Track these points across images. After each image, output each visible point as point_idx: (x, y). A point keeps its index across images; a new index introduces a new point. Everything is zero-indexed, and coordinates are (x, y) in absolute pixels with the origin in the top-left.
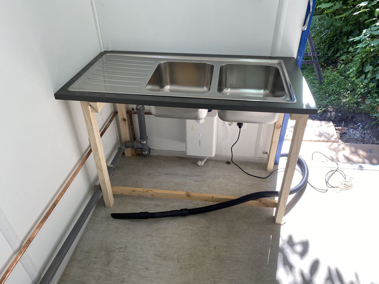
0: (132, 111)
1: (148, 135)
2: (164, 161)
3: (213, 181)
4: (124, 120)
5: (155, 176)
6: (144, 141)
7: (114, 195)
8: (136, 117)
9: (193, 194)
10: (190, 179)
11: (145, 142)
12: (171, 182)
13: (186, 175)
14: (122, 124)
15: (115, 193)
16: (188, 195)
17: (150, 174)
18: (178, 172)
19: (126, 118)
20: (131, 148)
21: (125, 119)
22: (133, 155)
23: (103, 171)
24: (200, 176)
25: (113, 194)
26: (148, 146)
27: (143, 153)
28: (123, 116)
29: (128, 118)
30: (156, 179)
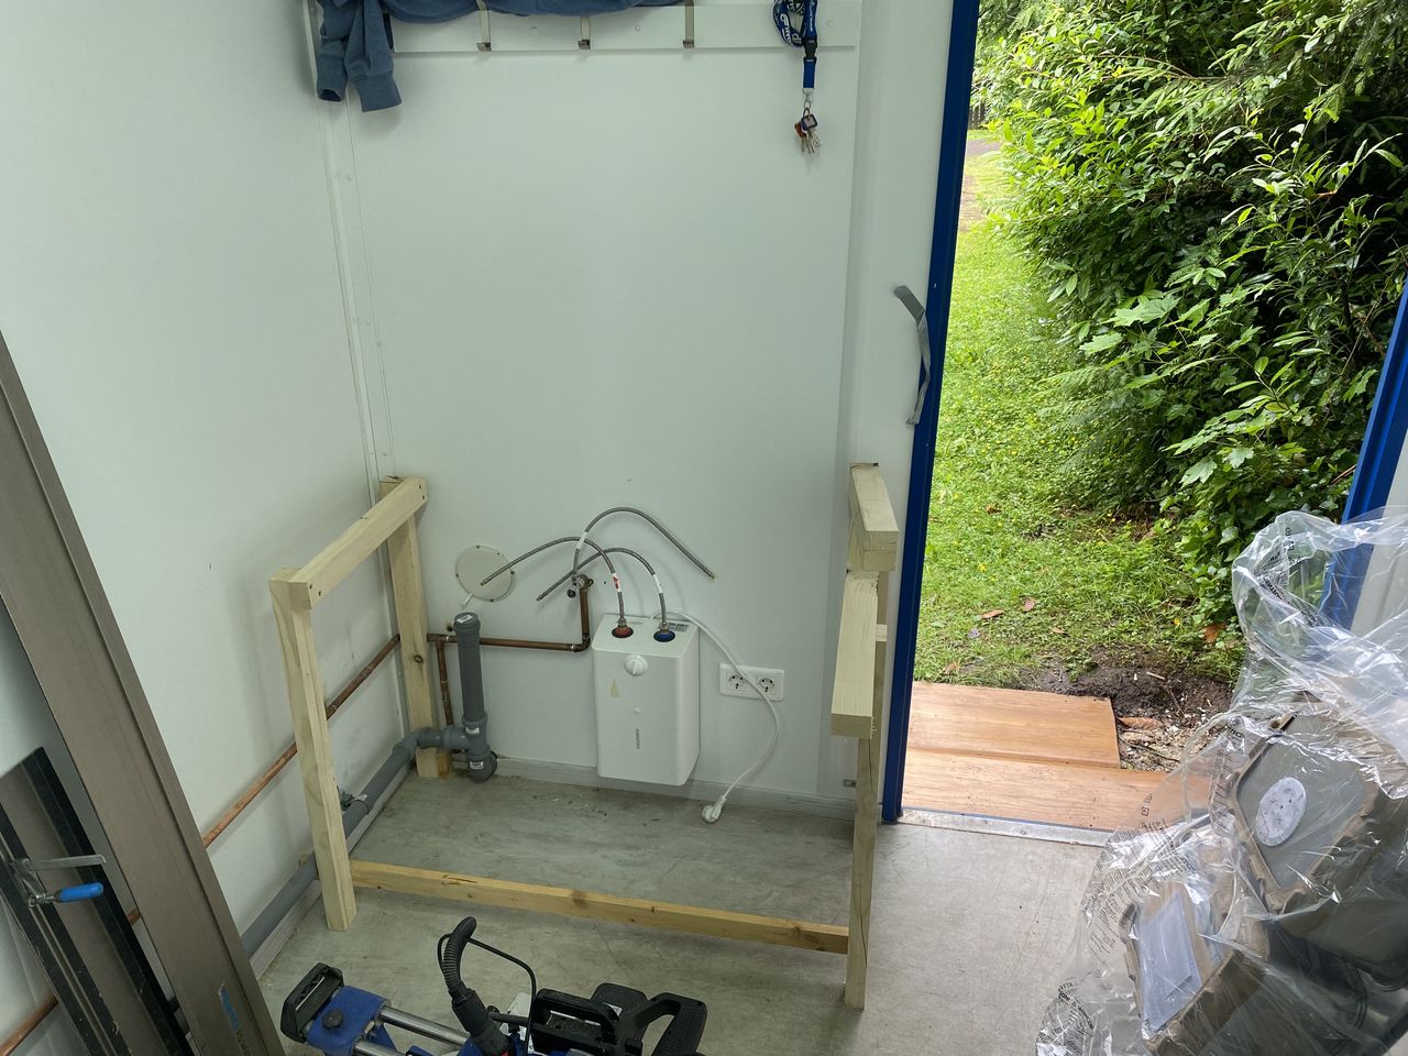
0: (446, 632)
1: (486, 709)
2: (535, 797)
3: (675, 865)
4: (418, 659)
5: (499, 840)
6: (472, 728)
7: (357, 891)
8: (453, 656)
9: (594, 897)
10: (605, 857)
11: (477, 731)
12: (546, 861)
13: (594, 843)
14: (411, 669)
15: (357, 884)
16: (579, 902)
17: (482, 835)
18: (569, 834)
19: (423, 653)
20: (434, 749)
21: (420, 657)
22: (441, 774)
23: (322, 805)
24: (637, 848)
25: (354, 887)
26: (490, 744)
27: (472, 765)
28: (416, 651)
29: (430, 654)
30: (497, 851)
